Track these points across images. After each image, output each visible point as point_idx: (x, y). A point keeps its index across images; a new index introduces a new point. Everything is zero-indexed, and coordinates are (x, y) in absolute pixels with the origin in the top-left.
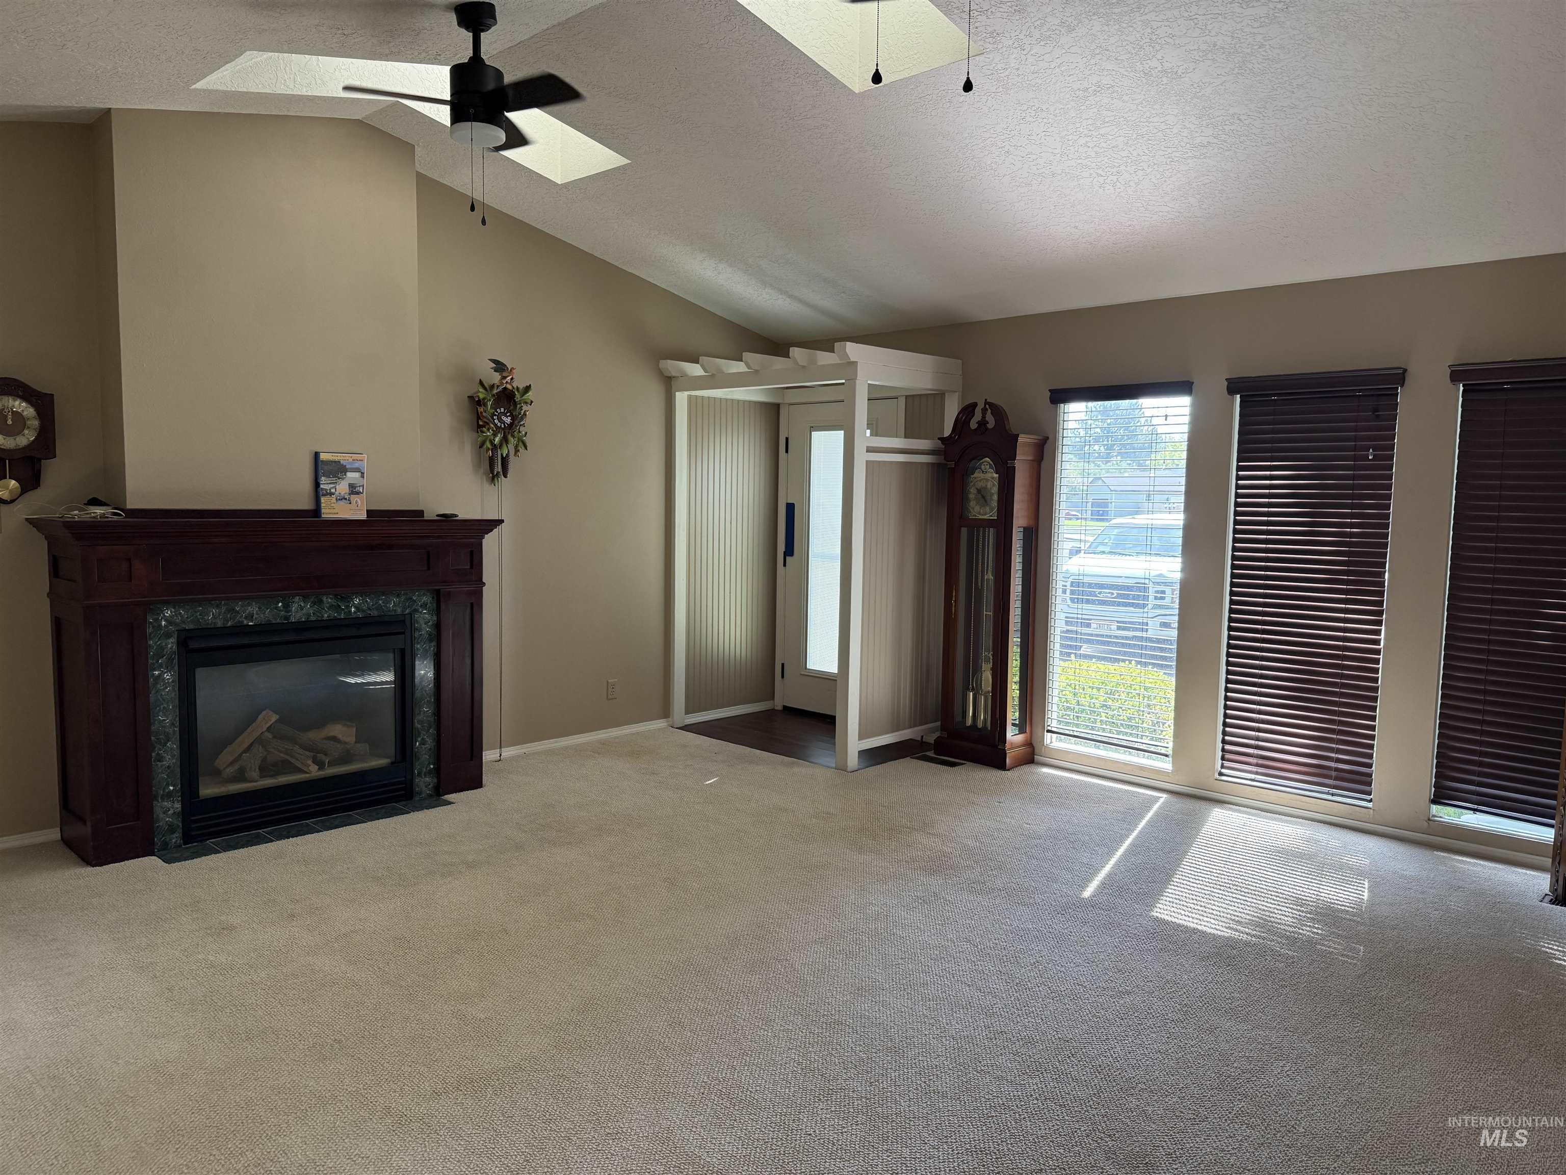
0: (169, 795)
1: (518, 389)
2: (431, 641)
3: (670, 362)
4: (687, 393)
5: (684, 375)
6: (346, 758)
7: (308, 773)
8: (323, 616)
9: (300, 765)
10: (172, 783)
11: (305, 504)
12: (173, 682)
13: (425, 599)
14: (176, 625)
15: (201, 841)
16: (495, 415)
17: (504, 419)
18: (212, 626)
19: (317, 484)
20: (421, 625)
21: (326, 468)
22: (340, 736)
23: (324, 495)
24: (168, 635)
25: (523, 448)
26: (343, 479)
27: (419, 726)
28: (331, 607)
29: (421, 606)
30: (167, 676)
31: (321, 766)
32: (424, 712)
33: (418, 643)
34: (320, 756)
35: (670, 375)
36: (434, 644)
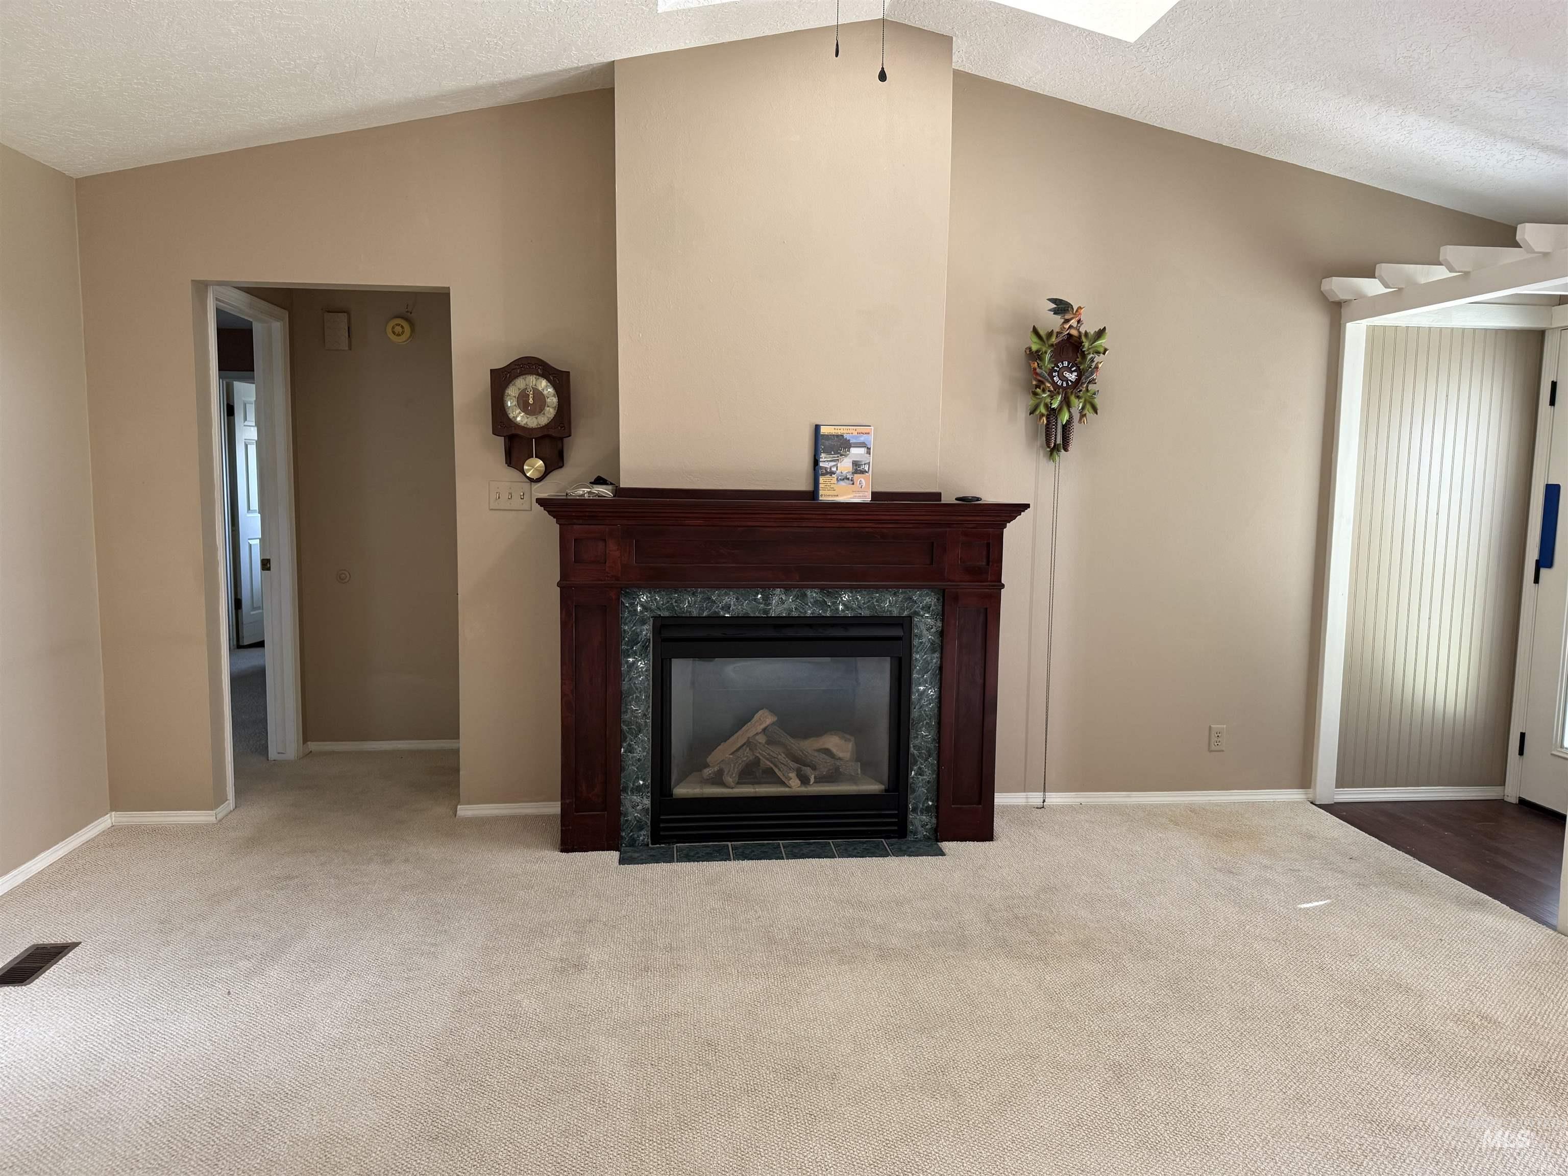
0: (639, 789)
1: (1086, 334)
2: (933, 651)
3: (1336, 280)
4: (1364, 323)
5: (1360, 296)
6: (833, 776)
7: (790, 787)
8: (806, 612)
9: (784, 779)
10: (641, 777)
11: (802, 484)
12: (646, 671)
13: (928, 599)
14: (652, 611)
15: (669, 843)
16: (1056, 371)
17: (1067, 374)
18: (688, 615)
19: (816, 462)
20: (921, 631)
21: (827, 443)
22: (834, 750)
23: (823, 475)
24: (643, 622)
25: (1091, 410)
26: (846, 456)
27: (916, 752)
28: (816, 602)
29: (923, 608)
30: (641, 664)
31: (804, 780)
32: (923, 736)
33: (917, 653)
34: (807, 770)
35: (1337, 299)
36: (937, 655)
